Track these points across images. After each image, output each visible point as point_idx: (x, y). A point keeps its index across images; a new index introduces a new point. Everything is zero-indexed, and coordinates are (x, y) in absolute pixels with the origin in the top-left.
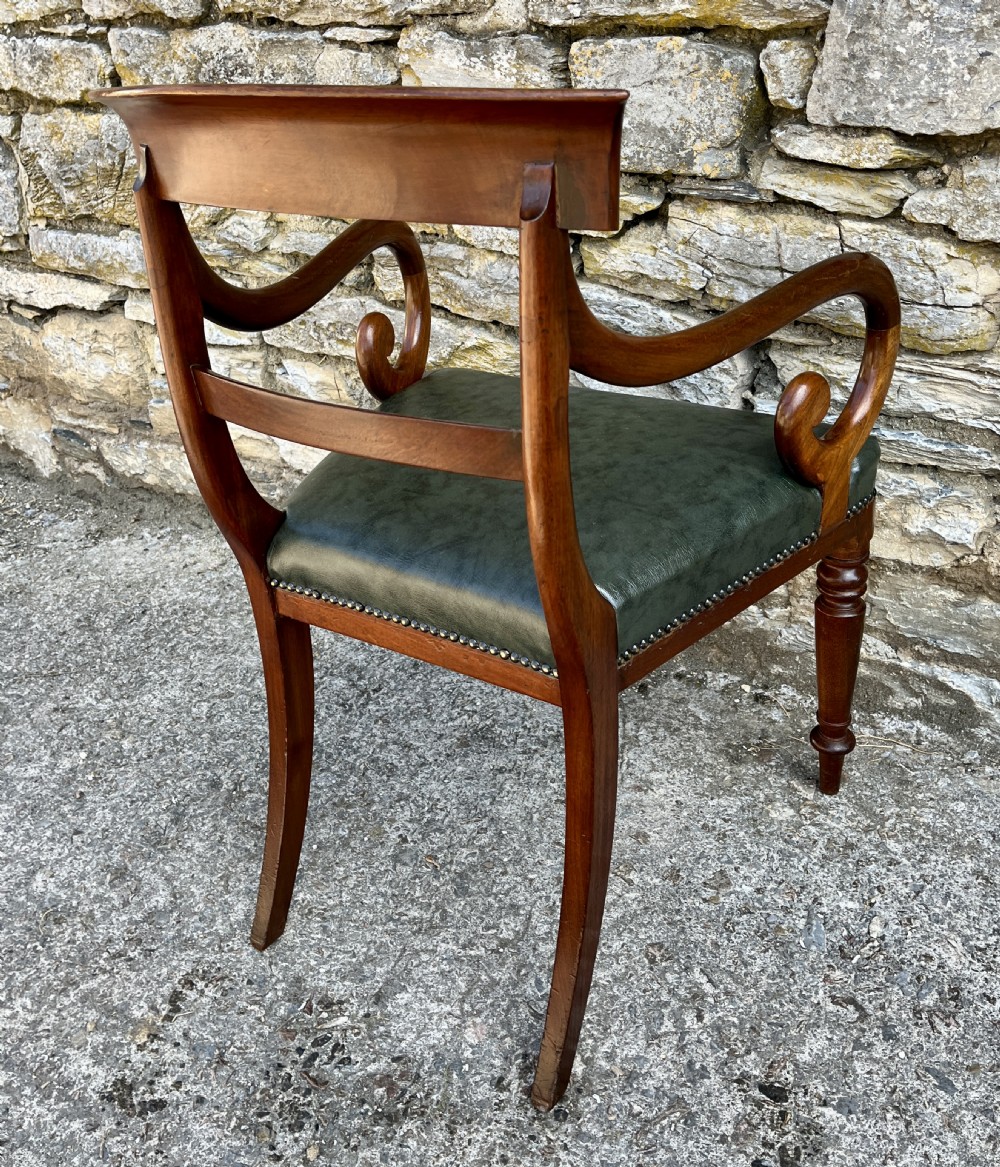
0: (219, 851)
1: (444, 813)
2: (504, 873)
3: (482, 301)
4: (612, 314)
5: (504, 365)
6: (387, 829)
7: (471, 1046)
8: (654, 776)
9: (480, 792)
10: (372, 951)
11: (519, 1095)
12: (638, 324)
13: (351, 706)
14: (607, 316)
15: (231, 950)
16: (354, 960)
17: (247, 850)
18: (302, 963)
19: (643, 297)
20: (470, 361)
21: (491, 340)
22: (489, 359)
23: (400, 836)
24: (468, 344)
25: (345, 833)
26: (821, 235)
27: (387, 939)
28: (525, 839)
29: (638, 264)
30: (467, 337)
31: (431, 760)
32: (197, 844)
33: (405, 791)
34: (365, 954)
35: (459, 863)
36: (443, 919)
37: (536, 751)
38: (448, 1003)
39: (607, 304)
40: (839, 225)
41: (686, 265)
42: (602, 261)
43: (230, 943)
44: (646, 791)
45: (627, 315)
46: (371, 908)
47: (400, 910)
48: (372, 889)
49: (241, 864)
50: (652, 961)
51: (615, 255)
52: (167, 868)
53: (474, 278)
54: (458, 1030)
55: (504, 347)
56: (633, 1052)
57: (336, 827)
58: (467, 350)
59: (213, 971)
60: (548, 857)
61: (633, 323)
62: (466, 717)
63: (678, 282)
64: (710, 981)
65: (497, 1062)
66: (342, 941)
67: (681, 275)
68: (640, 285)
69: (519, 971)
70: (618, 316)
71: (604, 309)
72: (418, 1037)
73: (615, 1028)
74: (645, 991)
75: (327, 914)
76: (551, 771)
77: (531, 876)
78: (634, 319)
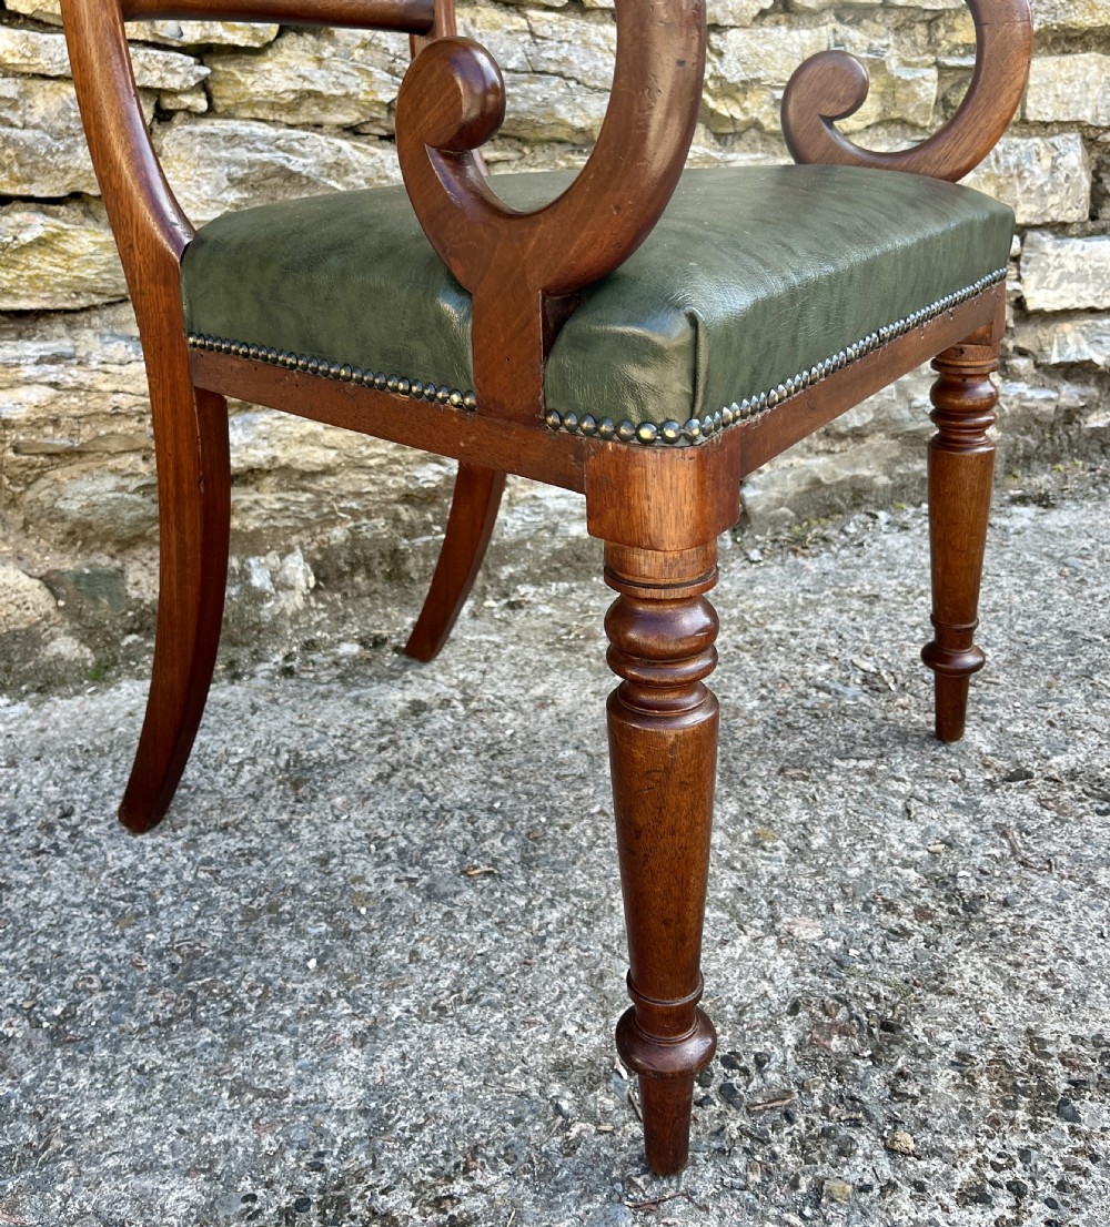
0: (167, 1080)
1: (400, 837)
2: (566, 827)
3: (60, 159)
4: (270, 151)
5: (89, 263)
6: (368, 889)
7: (822, 938)
8: (539, 691)
9: (403, 800)
10: (583, 974)
11: (923, 924)
12: (310, 161)
13: (55, 846)
14: (266, 155)
15: (418, 1128)
16: (581, 996)
17: (213, 1044)
18: (532, 1052)
19: (305, 126)
20: (28, 267)
21: (66, 226)
22: (58, 259)
23: (397, 881)
24: (27, 237)
25: (324, 927)
26: (510, 28)
27: (573, 952)
28: (524, 797)
29: (304, 78)
30: (20, 227)
31: (285, 816)
32: (109, 1105)
33: (312, 854)
34: (578, 981)
35: (507, 854)
36: (589, 896)
37: (392, 741)
38: (736, 937)
39: (263, 139)
40: (525, 17)
41: (369, 74)
42: (250, 80)
43: (402, 1124)
44: (553, 703)
45: (291, 151)
46: (500, 948)
47: (536, 923)
48: (465, 936)
49: (235, 1060)
50: (805, 778)
51: (269, 71)
52: (111, 1163)
53: (36, 127)
54: (787, 941)
55: (87, 234)
56: (916, 833)
57: (300, 933)
58: (23, 249)
59: (441, 1163)
60: (579, 790)
61: (302, 161)
62: (247, 768)
63: (362, 96)
64: (858, 759)
65: (863, 926)
66: (534, 996)
67: (364, 86)
68: (303, 110)
69: (733, 868)
70: (280, 154)
71: (260, 146)
72: (771, 980)
73: (876, 830)
74: (842, 796)
75: (465, 994)
76: (440, 744)
77: (595, 809)
78: (303, 155)
